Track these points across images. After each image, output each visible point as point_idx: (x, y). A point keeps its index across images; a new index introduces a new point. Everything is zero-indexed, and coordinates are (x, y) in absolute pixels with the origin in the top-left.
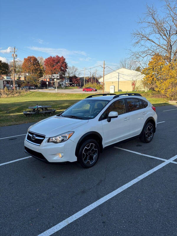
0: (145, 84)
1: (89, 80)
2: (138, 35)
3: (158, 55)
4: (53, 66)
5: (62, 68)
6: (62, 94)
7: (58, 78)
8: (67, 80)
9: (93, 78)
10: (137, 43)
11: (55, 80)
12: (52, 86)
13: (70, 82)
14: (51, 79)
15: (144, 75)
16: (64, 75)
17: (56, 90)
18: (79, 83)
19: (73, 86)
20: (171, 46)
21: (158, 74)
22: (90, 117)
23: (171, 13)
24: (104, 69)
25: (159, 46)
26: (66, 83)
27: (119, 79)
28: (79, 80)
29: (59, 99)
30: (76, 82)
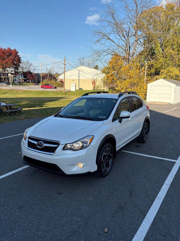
0: (105, 83)
1: (45, 76)
2: (99, 34)
3: (116, 55)
4: (4, 60)
5: (15, 62)
6: (18, 91)
7: (12, 72)
8: (20, 76)
9: (50, 75)
10: (98, 41)
11: (9, 75)
12: (3, 82)
13: (24, 78)
14: (2, 74)
15: (104, 74)
16: (18, 70)
17: (11, 86)
18: (34, 80)
19: (28, 82)
20: (130, 48)
21: (117, 73)
22: (101, 117)
23: (130, 14)
24: (65, 66)
25: (118, 46)
26: (19, 79)
27: (79, 77)
28: (34, 76)
29: (15, 96)
30: (31, 78)
